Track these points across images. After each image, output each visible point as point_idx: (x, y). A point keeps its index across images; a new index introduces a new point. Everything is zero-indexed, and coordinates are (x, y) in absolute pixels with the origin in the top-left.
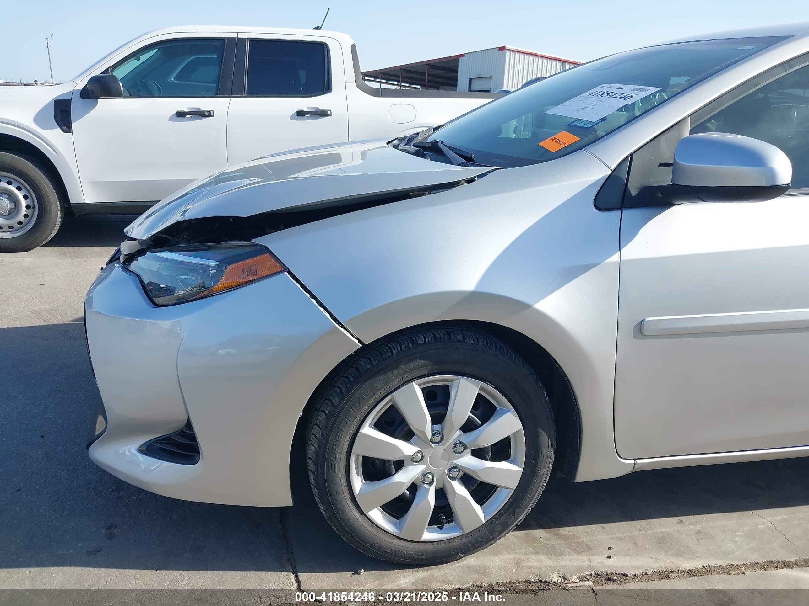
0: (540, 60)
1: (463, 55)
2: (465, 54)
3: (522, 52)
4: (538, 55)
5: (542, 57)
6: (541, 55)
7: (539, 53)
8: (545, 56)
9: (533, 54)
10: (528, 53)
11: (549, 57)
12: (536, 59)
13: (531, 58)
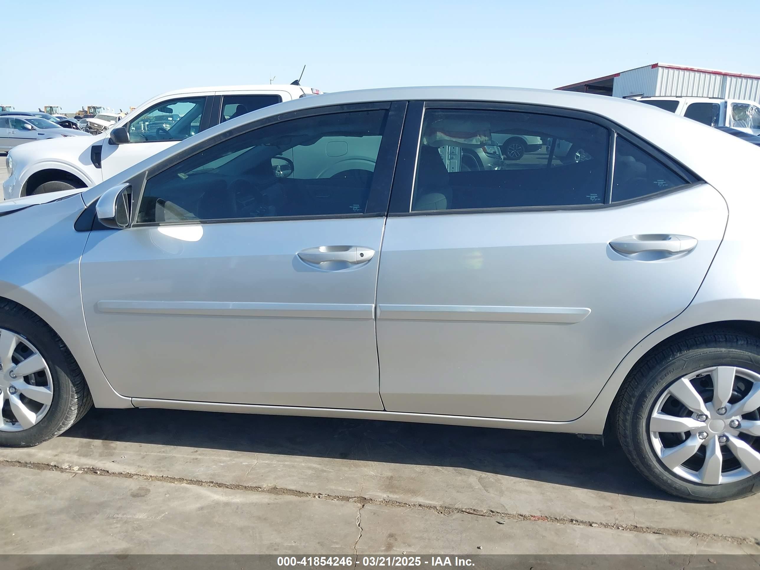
0: (697, 74)
1: (618, 75)
2: (620, 73)
3: (677, 68)
4: (694, 70)
5: (699, 71)
6: (698, 69)
7: (696, 68)
8: (703, 71)
9: (689, 69)
10: (683, 68)
11: (707, 71)
12: (692, 74)
13: (687, 73)
